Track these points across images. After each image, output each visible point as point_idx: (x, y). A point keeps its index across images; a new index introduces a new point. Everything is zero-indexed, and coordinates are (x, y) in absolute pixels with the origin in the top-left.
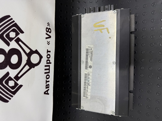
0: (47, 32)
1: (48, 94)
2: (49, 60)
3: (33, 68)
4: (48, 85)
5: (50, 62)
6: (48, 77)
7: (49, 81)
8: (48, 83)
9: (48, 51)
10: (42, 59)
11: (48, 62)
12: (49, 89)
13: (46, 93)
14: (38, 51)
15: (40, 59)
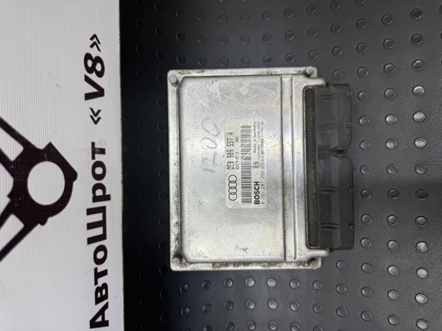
1: (105, 324)
2: (102, 187)
3: (39, 226)
4: (105, 286)
5: (107, 193)
6: (100, 255)
7: (105, 273)
8: (101, 281)
9: (96, 151)
10: (75, 183)
11: (99, 193)
12: (107, 303)
13: (98, 321)
14: (56, 150)
15: (66, 184)
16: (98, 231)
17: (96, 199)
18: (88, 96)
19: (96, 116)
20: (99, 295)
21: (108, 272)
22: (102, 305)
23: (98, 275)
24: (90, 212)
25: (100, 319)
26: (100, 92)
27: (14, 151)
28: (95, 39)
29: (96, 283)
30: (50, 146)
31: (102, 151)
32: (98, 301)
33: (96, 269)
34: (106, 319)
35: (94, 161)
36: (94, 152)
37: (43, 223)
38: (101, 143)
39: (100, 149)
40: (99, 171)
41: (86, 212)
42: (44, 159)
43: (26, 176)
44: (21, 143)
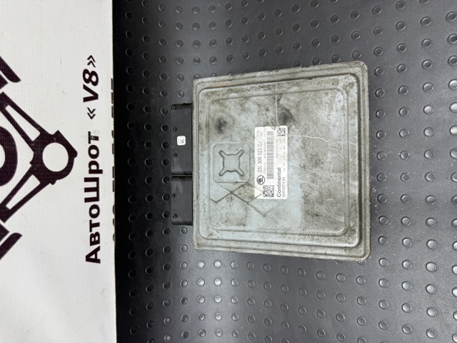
1: (97, 261)
3: (50, 184)
8: (95, 230)
9: (92, 137)
10: (75, 159)
12: (99, 247)
13: (92, 258)
14: (62, 136)
15: (69, 159)
16: (93, 194)
17: (91, 172)
18: (86, 99)
19: (92, 113)
20: (93, 239)
21: (101, 224)
22: (95, 247)
23: (92, 226)
24: (87, 180)
25: (93, 257)
26: (95, 97)
27: (33, 134)
28: (91, 59)
29: (91, 231)
30: (58, 133)
31: (96, 138)
32: (92, 244)
33: (91, 221)
34: (98, 258)
35: (90, 145)
36: (90, 138)
37: (53, 183)
38: (95, 132)
39: (94, 137)
40: (94, 152)
41: (83, 180)
42: (53, 141)
43: (42, 151)
44: (39, 130)
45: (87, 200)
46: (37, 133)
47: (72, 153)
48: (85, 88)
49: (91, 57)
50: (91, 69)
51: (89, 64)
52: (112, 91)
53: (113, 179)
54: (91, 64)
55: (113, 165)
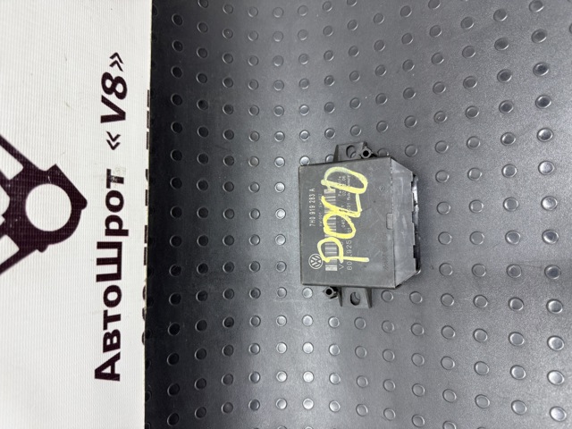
0: (108, 91)
1: (114, 377)
2: (118, 220)
3: (37, 252)
4: (116, 333)
5: (124, 228)
6: (112, 296)
7: (117, 318)
8: (112, 327)
9: (112, 179)
10: (84, 212)
11: (114, 226)
12: (119, 354)
13: (106, 373)
14: (61, 173)
15: (72, 211)
16: (112, 269)
17: (109, 232)
18: (105, 119)
19: (114, 140)
20: (108, 342)
21: (122, 317)
22: (112, 354)
23: (108, 319)
24: (101, 245)
25: (108, 370)
26: (121, 115)
27: (12, 169)
28: (116, 59)
29: (105, 328)
30: (55, 168)
31: (120, 180)
32: (106, 348)
33: (106, 312)
34: (117, 372)
35: (109, 190)
36: (109, 180)
37: (42, 250)
38: (118, 171)
39: (116, 177)
40: (115, 202)
41: (96, 245)
42: (47, 182)
43: (24, 197)
44: (21, 162)
45: (101, 278)
46: (19, 168)
47: (78, 202)
48: (104, 100)
49: (116, 54)
50: (115, 72)
51: (112, 65)
52: (148, 109)
53: (146, 245)
54: (116, 65)
55: (147, 223)
